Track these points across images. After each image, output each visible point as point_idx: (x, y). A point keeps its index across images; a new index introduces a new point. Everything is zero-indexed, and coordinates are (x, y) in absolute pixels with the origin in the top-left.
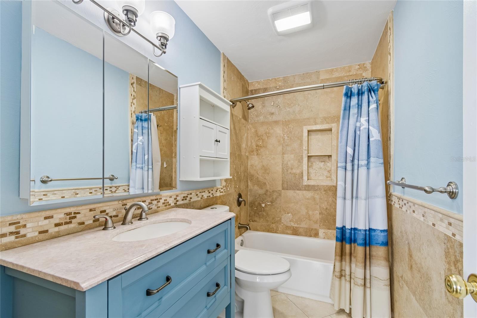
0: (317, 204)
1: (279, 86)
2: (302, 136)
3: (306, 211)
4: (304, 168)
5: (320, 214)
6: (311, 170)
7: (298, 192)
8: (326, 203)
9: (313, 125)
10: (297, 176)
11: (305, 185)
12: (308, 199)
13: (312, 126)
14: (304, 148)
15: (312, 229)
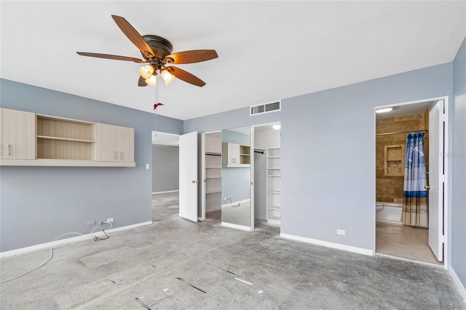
0: (393, 186)
2: (384, 151)
3: (386, 189)
4: (385, 167)
5: (394, 190)
6: (389, 168)
7: (381, 179)
8: (398, 185)
9: (390, 145)
10: (381, 171)
11: (386, 176)
12: (387, 183)
13: (390, 146)
14: (385, 157)
15: (390, 198)
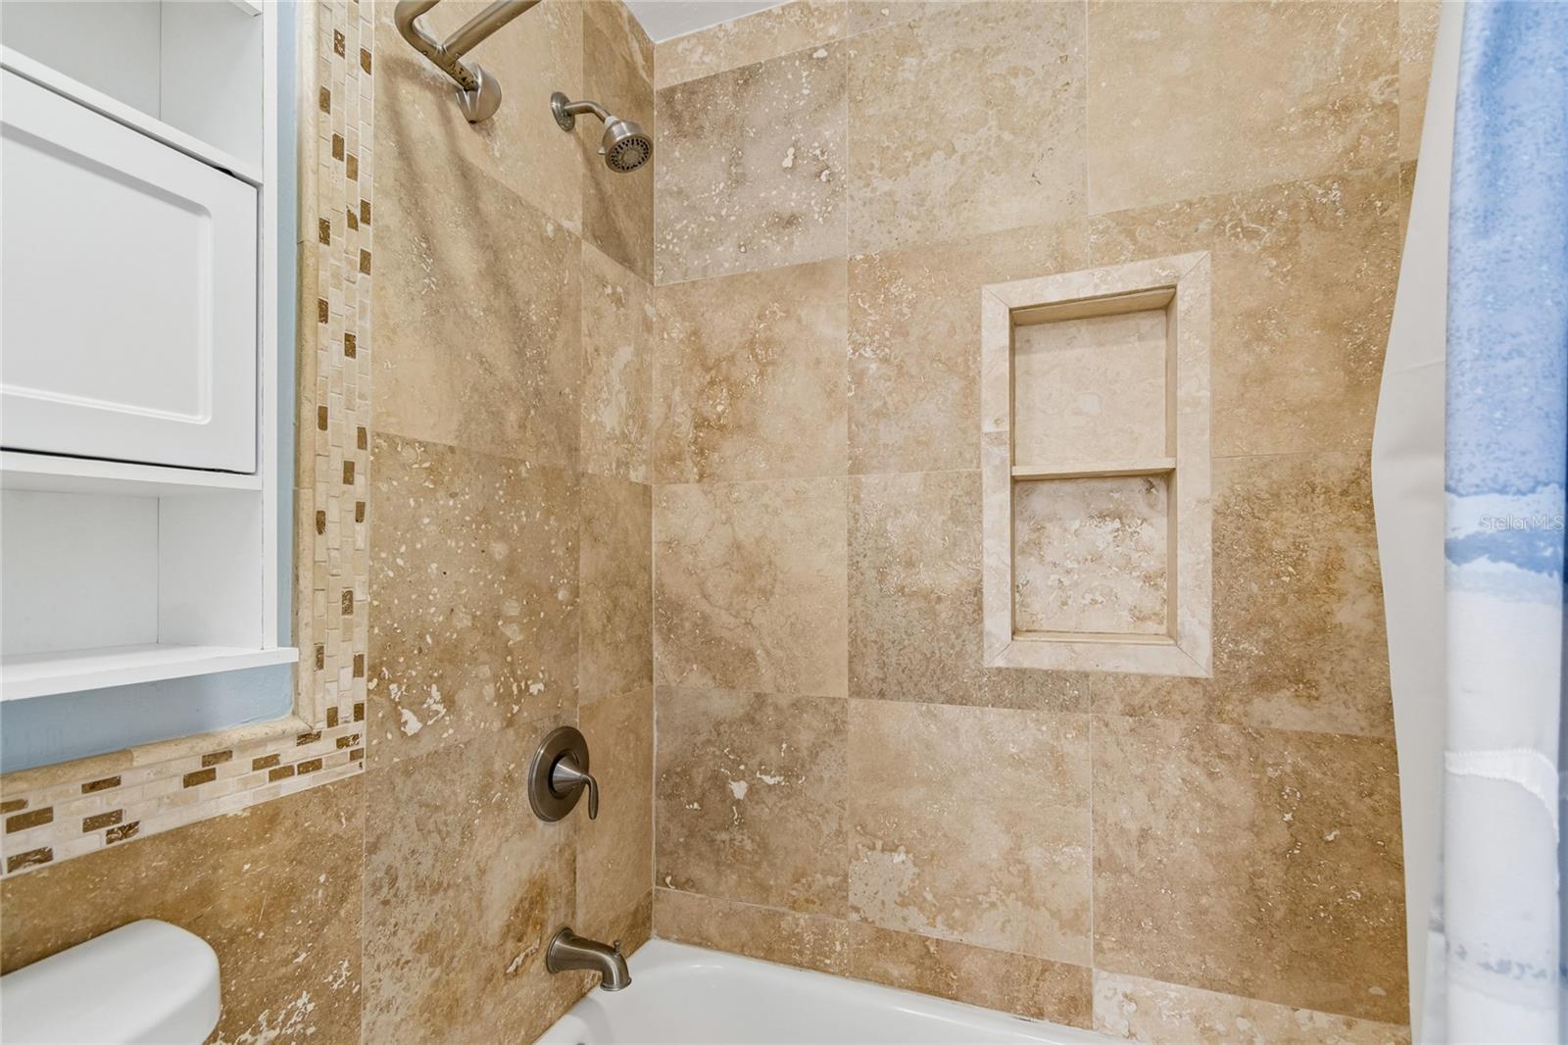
0: (1080, 799)
1: (827, 47)
2: (973, 349)
3: (1006, 842)
4: (989, 561)
5: (1099, 865)
6: (1032, 572)
7: (950, 711)
8: (1140, 795)
9: (1047, 273)
10: (944, 612)
11: (999, 670)
12: (1018, 762)
13: (1039, 281)
14: (988, 427)
15: (1047, 967)
